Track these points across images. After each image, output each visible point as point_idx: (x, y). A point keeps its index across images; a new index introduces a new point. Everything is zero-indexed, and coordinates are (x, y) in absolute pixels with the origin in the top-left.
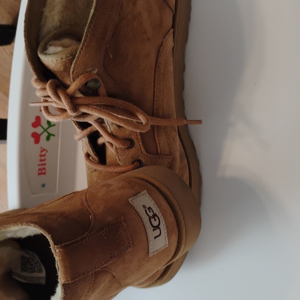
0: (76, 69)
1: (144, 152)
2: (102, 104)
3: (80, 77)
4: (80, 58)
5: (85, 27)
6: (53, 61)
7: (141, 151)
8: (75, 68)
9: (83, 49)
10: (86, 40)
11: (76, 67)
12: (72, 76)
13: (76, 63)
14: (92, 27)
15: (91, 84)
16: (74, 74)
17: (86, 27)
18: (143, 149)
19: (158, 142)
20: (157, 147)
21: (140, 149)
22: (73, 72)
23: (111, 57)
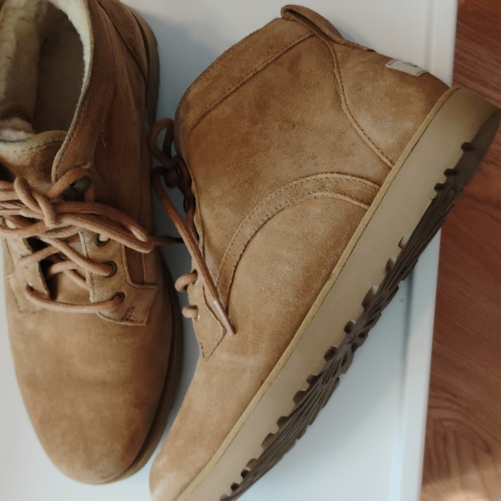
0: (62, 163)
1: (129, 281)
2: (93, 212)
3: (66, 174)
4: (69, 147)
5: (77, 105)
6: (15, 152)
7: (125, 280)
8: (62, 161)
9: (73, 134)
10: (79, 122)
11: (63, 159)
12: (55, 173)
13: (63, 154)
14: (86, 104)
15: (80, 186)
16: (59, 169)
17: (77, 103)
18: (128, 277)
19: (144, 267)
20: (143, 274)
21: (124, 276)
22: (57, 167)
23: (105, 145)
